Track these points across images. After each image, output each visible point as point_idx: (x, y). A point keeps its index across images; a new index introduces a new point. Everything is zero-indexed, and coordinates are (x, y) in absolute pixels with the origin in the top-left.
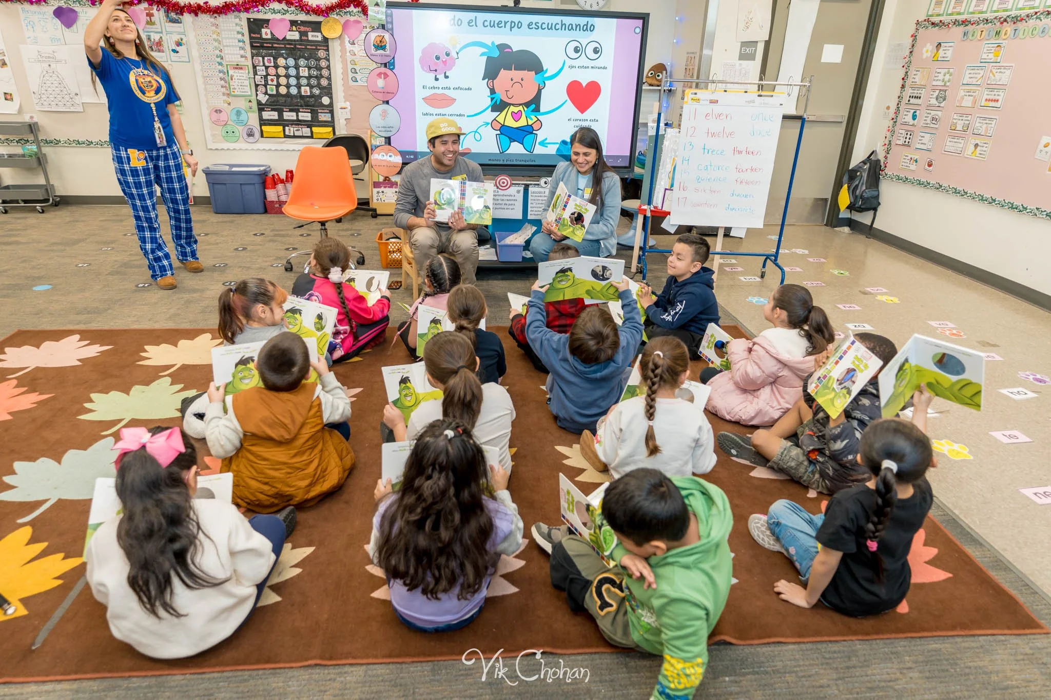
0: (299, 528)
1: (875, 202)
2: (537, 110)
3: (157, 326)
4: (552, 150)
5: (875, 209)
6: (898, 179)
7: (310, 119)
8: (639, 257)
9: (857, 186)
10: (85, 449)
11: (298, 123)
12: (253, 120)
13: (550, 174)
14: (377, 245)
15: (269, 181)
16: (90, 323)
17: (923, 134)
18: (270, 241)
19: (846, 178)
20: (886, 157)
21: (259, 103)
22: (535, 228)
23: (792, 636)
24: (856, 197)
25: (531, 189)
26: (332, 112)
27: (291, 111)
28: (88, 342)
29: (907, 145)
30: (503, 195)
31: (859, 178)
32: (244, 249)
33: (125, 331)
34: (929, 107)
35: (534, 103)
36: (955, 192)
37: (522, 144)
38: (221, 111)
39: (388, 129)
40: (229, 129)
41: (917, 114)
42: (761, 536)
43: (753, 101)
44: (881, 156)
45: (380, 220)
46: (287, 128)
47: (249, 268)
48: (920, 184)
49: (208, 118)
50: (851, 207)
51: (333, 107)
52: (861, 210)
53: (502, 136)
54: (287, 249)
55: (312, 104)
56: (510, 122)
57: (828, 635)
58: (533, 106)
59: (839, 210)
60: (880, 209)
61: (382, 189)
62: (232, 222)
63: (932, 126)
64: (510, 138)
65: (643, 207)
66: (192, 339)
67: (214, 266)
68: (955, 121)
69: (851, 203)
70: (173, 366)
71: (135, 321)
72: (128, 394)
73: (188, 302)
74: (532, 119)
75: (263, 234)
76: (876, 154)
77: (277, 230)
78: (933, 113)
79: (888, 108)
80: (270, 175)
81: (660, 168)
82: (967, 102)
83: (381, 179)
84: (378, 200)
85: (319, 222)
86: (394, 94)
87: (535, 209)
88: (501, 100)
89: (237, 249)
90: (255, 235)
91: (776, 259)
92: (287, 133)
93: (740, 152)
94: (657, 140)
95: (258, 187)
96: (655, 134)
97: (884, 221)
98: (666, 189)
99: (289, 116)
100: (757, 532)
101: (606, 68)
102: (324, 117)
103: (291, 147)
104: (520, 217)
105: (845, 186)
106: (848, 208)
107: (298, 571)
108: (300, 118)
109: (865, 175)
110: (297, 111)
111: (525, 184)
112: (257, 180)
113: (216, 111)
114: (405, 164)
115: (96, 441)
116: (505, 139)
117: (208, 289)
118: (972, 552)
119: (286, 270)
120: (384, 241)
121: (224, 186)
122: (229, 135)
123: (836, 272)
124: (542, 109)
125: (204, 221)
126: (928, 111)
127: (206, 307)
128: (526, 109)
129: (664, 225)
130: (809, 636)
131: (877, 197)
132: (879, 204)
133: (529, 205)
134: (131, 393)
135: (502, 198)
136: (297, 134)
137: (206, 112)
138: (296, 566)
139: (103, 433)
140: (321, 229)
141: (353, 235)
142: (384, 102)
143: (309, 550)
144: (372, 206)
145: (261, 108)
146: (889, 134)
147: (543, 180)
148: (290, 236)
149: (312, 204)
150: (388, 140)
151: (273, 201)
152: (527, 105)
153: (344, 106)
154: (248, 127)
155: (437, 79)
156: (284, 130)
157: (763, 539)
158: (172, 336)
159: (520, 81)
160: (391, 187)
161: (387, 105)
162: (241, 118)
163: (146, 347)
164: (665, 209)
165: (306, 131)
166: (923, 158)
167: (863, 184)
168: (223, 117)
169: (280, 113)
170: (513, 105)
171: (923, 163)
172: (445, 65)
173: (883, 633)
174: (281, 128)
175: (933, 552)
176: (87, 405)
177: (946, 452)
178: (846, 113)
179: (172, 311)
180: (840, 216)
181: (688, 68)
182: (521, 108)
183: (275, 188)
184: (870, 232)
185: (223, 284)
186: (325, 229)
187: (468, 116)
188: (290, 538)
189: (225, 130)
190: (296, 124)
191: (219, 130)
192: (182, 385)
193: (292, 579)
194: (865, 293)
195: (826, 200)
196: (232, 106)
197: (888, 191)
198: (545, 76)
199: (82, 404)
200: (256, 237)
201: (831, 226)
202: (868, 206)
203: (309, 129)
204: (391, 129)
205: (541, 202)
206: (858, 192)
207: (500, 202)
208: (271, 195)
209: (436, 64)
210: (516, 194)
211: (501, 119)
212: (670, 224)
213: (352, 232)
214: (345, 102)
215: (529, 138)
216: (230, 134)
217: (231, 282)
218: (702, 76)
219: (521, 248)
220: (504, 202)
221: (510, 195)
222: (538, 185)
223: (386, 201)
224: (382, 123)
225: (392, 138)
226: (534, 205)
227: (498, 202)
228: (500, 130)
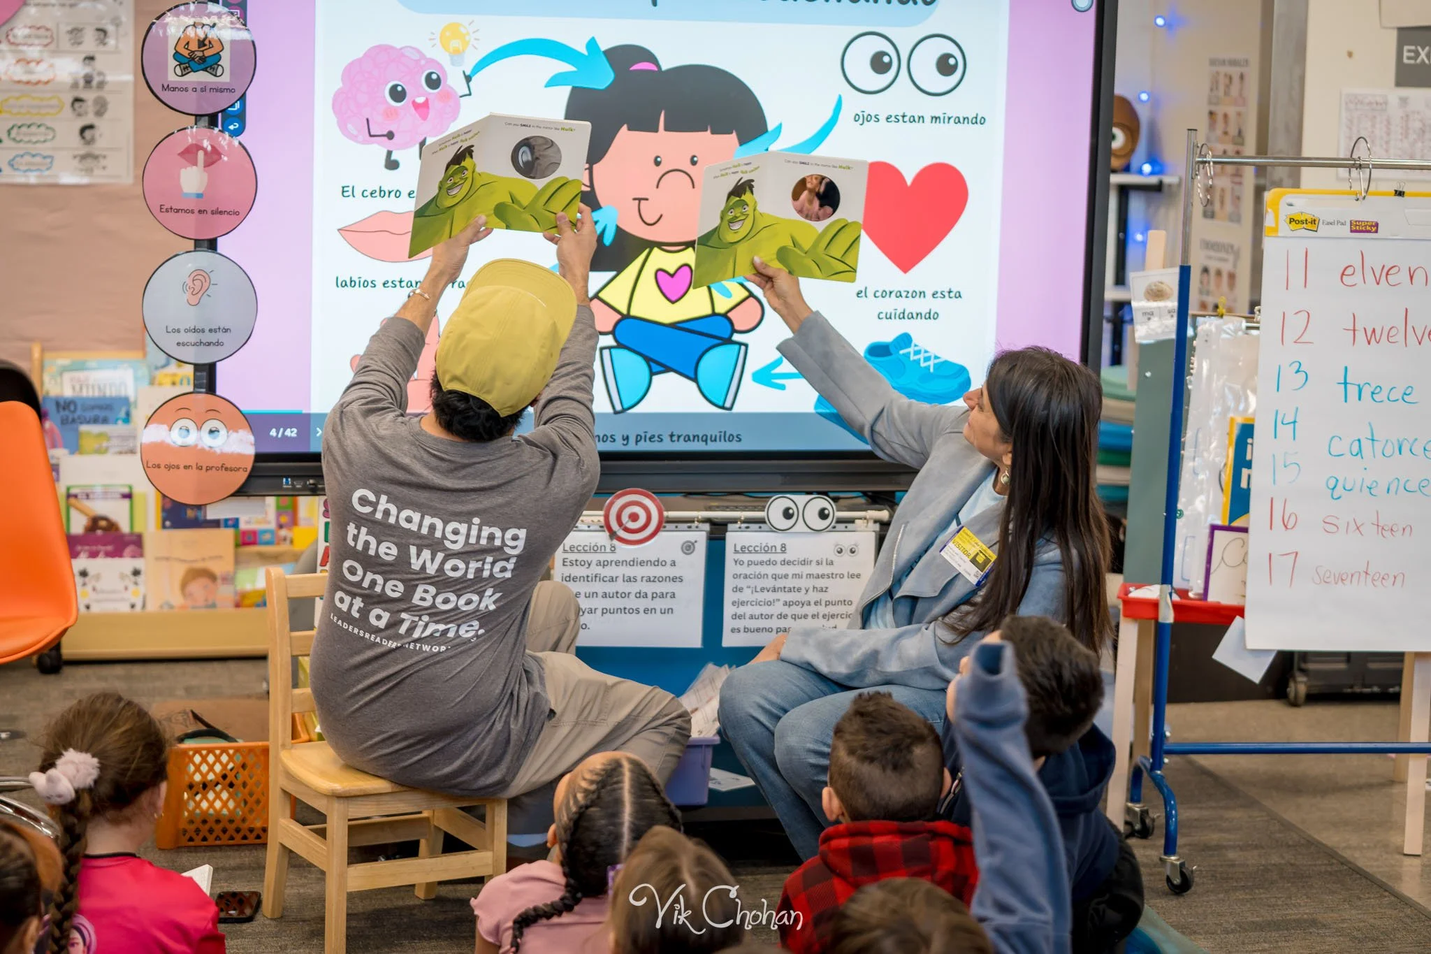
4: (800, 399)
8: (1136, 776)
25: (734, 538)
30: (633, 563)
37: (695, 379)
39: (212, 338)
53: (621, 354)
56: (652, 306)
64: (648, 360)
65: (1136, 594)
74: (728, 294)
86: (236, 215)
87: (748, 610)
88: (620, 231)
94: (1182, 354)
96: (1171, 336)
98: (1214, 527)
101: (983, 121)
104: (692, 639)
116: (633, 364)
129: (1225, 654)
133: (729, 597)
135: (630, 571)
142: (197, 243)
147: (777, 506)
150: (207, 377)
155: (392, 165)
159: (687, 167)
160: (117, 553)
161: (210, 255)
164: (1218, 596)
170: (660, 245)
172: (424, 117)
181: (1220, 110)
182: (689, 256)
198: (773, 148)
204: (220, 336)
205: (769, 583)
207: (620, 586)
209: (390, 114)
210: (680, 557)
212: (1245, 650)
215: (716, 361)
218: (1279, 142)
219: (709, 754)
220: (633, 588)
221: (658, 563)
222: (761, 521)
223: (95, 609)
224: (190, 318)
225: (220, 367)
226: (746, 595)
227: (610, 588)
228: (613, 332)
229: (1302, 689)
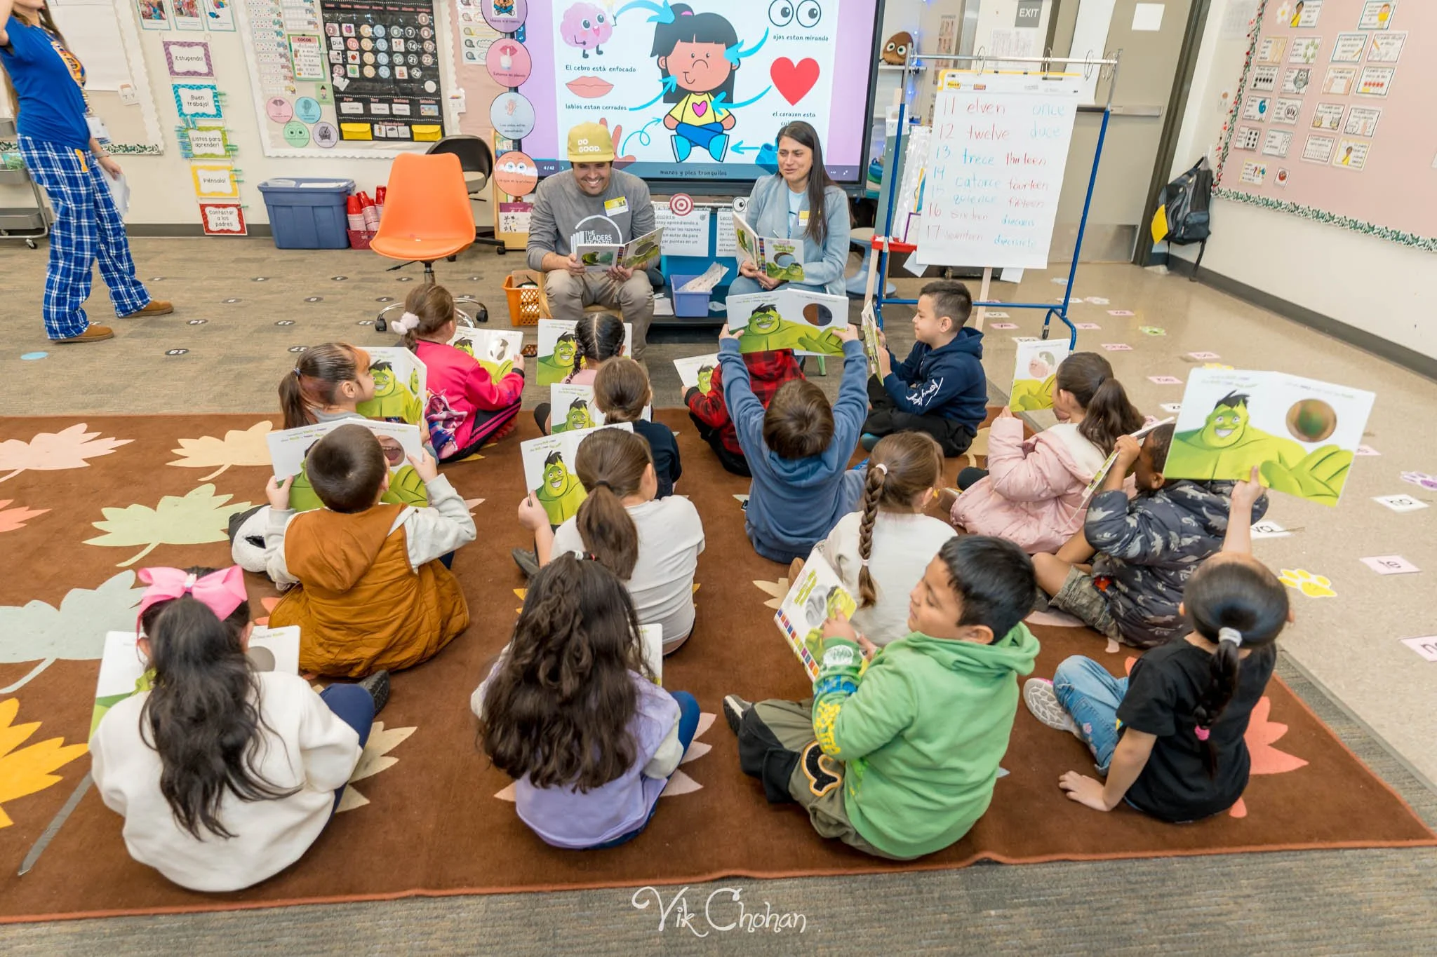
0: (394, 699)
1: (1202, 229)
2: (729, 100)
3: (195, 411)
4: (750, 158)
5: (1203, 241)
6: (1237, 198)
7: (408, 113)
9: (1178, 208)
10: (94, 588)
11: (392, 118)
12: (328, 115)
13: (747, 192)
14: (504, 294)
15: (353, 203)
16: (101, 406)
17: (1273, 134)
18: (354, 288)
19: (1162, 197)
20: (1220, 167)
21: (336, 90)
22: (726, 270)
23: (1084, 852)
24: (1177, 223)
25: (720, 214)
26: (439, 103)
27: (381, 101)
28: (99, 434)
29: (1250, 149)
30: (681, 223)
31: (1182, 196)
32: (319, 300)
33: (152, 417)
34: (1283, 94)
35: (725, 90)
36: (1317, 217)
37: (708, 149)
38: (282, 103)
39: (516, 128)
40: (294, 127)
41: (1267, 104)
42: (1042, 709)
43: (1035, 87)
44: (1213, 165)
45: (510, 257)
46: (376, 127)
47: (325, 327)
48: (1267, 205)
49: (265, 112)
50: (1169, 238)
51: (440, 96)
52: (1183, 242)
53: (679, 138)
54: (379, 300)
55: (410, 91)
56: (691, 119)
57: (1136, 850)
58: (723, 95)
59: (1152, 241)
60: (1210, 240)
61: (512, 214)
62: (302, 260)
63: (1287, 121)
64: (690, 141)
65: (879, 239)
66: (245, 429)
67: (277, 324)
68: (1320, 115)
69: (1169, 232)
70: (218, 468)
71: (165, 404)
72: (155, 508)
73: (239, 377)
74: (721, 114)
75: (345, 278)
76: (1207, 163)
77: (365, 273)
78: (1289, 103)
79: (1225, 96)
80: (354, 194)
81: (903, 183)
82: (1339, 87)
83: (511, 200)
84: (506, 228)
85: (422, 262)
86: (525, 78)
87: (726, 243)
88: (677, 86)
89: (308, 300)
90: (335, 279)
91: (1064, 313)
92: (377, 133)
93: (1016, 161)
94: (899, 142)
95: (338, 211)
96: (895, 134)
97: (1216, 257)
98: (910, 214)
99: (378, 108)
100: (1036, 703)
101: (827, 39)
102: (428, 110)
103: (383, 154)
104: (705, 253)
105: (1162, 208)
106: (1165, 238)
107: (393, 761)
108: (395, 112)
109: (1190, 192)
110: (390, 102)
111: (712, 207)
112: (335, 201)
113: (275, 102)
114: (541, 178)
115: (110, 575)
116: (684, 142)
117: (267, 358)
118: (1335, 729)
119: (378, 329)
120: (514, 288)
121: (289, 210)
122: (295, 136)
123: (1147, 330)
124: (736, 100)
125: (263, 260)
126: (1282, 101)
127: (267, 383)
128: (712, 98)
129: (907, 265)
130: (1107, 851)
131: (1207, 223)
132: (1209, 233)
133: (718, 237)
134: (160, 506)
135: (680, 226)
136: (391, 134)
137: (260, 103)
138: (389, 754)
139: (119, 565)
140: (426, 272)
141: (471, 279)
142: (510, 89)
143: (409, 731)
144: (498, 237)
145: (339, 97)
146: (1225, 134)
147: (738, 201)
148: (384, 281)
149: (413, 237)
150: (518, 145)
151: (359, 232)
152: (715, 92)
153: (455, 93)
154: (321, 125)
155: (585, 56)
156: (372, 129)
157: (1044, 714)
158: (217, 425)
159: (705, 58)
160: (524, 210)
161: (515, 94)
162: (311, 112)
163: (181, 441)
164: (909, 242)
165: (403, 131)
166: (1273, 168)
167: (1186, 205)
168: (285, 110)
169: (366, 103)
170: (694, 92)
171: (1273, 174)
172: (598, 35)
173: (1210, 847)
174: (368, 126)
175: (1281, 729)
176: (97, 525)
177: (1299, 587)
178: (1165, 103)
179: (217, 389)
180: (1155, 250)
181: (943, 38)
182: (705, 97)
183: (361, 212)
184: (1195, 272)
185: (289, 350)
186: (432, 272)
187: (631, 109)
188: (381, 715)
189: (289, 129)
190: (390, 121)
191: (280, 129)
192: (230, 496)
193: (383, 772)
194: (1187, 360)
195: (1134, 228)
196: (298, 95)
197: (1222, 214)
198: (740, 50)
199: (90, 523)
200: (336, 283)
201: (1140, 264)
202: (1194, 236)
203: (407, 128)
204: (522, 128)
206: (1179, 216)
207: (676, 232)
208: (356, 222)
209: (584, 34)
210: (699, 221)
211: (677, 114)
212: (916, 264)
213: (471, 275)
214: (458, 88)
215: (716, 142)
216: (297, 135)
217: (300, 348)
218: (963, 51)
219: (708, 298)
220: (681, 233)
221: (691, 223)
222: (731, 208)
223: (518, 231)
224: (508, 120)
225: (523, 141)
226: (724, 237)
227: (673, 233)
228: (676, 129)
229: (950, 274)
